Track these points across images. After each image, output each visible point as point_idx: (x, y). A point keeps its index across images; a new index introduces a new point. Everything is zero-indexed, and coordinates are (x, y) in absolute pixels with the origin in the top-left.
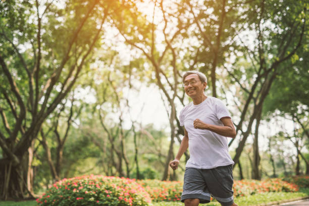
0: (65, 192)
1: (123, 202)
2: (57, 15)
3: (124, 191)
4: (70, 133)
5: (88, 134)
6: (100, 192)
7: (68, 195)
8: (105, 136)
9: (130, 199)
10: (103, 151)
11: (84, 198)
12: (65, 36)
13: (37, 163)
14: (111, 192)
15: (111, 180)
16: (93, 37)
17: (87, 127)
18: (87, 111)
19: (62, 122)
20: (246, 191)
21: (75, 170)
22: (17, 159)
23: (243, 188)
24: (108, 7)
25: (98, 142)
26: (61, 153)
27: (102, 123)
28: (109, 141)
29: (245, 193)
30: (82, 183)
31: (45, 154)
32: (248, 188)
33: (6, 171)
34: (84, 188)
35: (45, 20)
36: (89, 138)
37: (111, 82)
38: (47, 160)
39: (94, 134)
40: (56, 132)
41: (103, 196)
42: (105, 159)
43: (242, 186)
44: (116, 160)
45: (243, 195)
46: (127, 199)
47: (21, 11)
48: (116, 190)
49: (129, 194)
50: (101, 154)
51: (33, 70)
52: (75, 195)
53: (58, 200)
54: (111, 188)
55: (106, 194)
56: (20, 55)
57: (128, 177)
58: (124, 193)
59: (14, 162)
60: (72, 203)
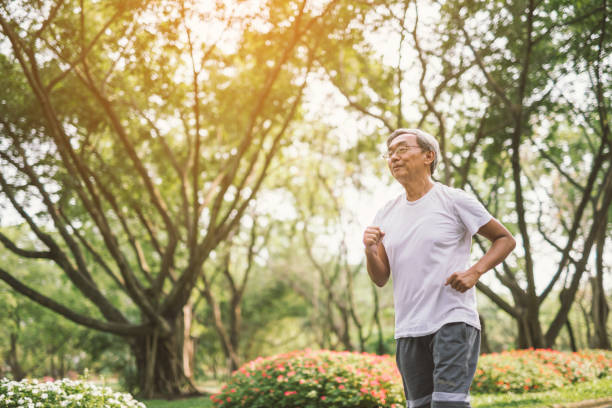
0: (262, 383)
1: (368, 398)
2: (222, 64)
3: (370, 377)
4: (251, 274)
5: (285, 276)
6: (326, 381)
7: (268, 387)
8: (314, 278)
9: (381, 392)
10: (311, 304)
11: (298, 391)
12: (239, 102)
13: (198, 330)
14: (346, 380)
15: (344, 360)
16: (291, 100)
17: (281, 262)
18: (281, 233)
19: (238, 255)
20: (590, 371)
21: (262, 341)
22: (166, 325)
23: (583, 366)
24: (317, 45)
25: (303, 289)
26: (238, 311)
27: (309, 253)
28: (322, 287)
29: (588, 375)
30: (293, 365)
31: (210, 313)
32: (593, 366)
33: (148, 346)
34: (297, 374)
35: (204, 76)
36: (286, 282)
37: (324, 180)
38: (214, 324)
39: (295, 276)
40: (227, 273)
41: (333, 387)
42: (317, 320)
43: (581, 363)
44: (338, 320)
45: (585, 379)
46: (376, 393)
47: (163, 61)
48: (356, 377)
49: (379, 382)
50: (310, 311)
51: (186, 164)
52: (281, 387)
53: (251, 397)
54: (345, 372)
55: (337, 385)
56: (162, 140)
57: (363, 350)
58: (370, 381)
59: (162, 330)
60: (276, 401)
